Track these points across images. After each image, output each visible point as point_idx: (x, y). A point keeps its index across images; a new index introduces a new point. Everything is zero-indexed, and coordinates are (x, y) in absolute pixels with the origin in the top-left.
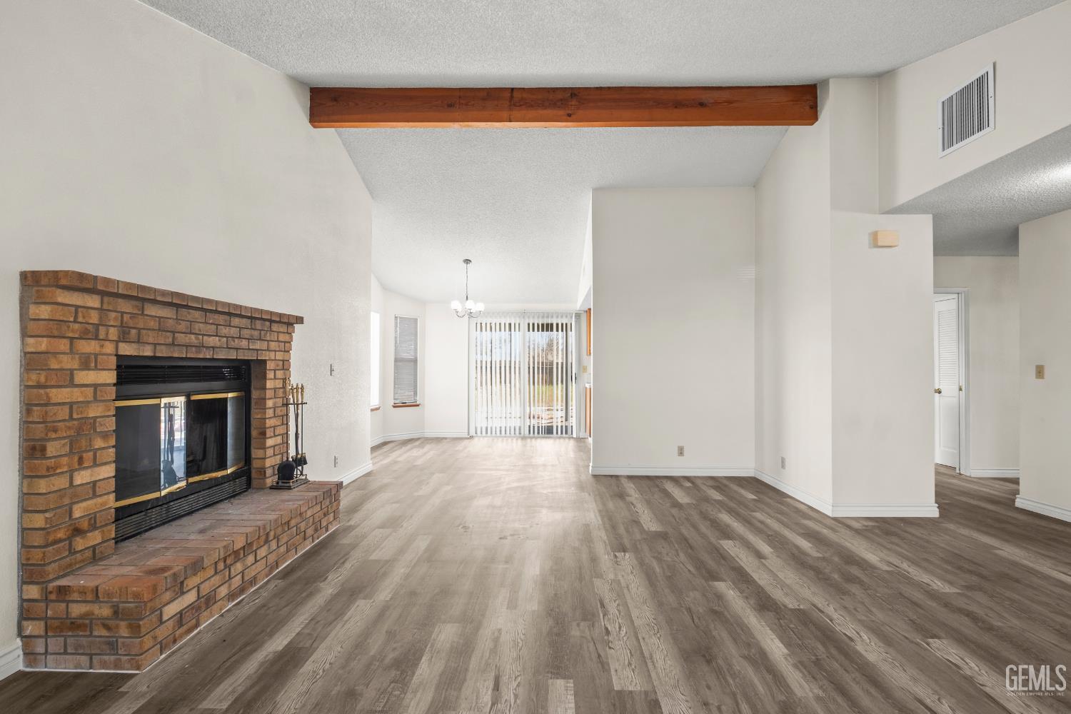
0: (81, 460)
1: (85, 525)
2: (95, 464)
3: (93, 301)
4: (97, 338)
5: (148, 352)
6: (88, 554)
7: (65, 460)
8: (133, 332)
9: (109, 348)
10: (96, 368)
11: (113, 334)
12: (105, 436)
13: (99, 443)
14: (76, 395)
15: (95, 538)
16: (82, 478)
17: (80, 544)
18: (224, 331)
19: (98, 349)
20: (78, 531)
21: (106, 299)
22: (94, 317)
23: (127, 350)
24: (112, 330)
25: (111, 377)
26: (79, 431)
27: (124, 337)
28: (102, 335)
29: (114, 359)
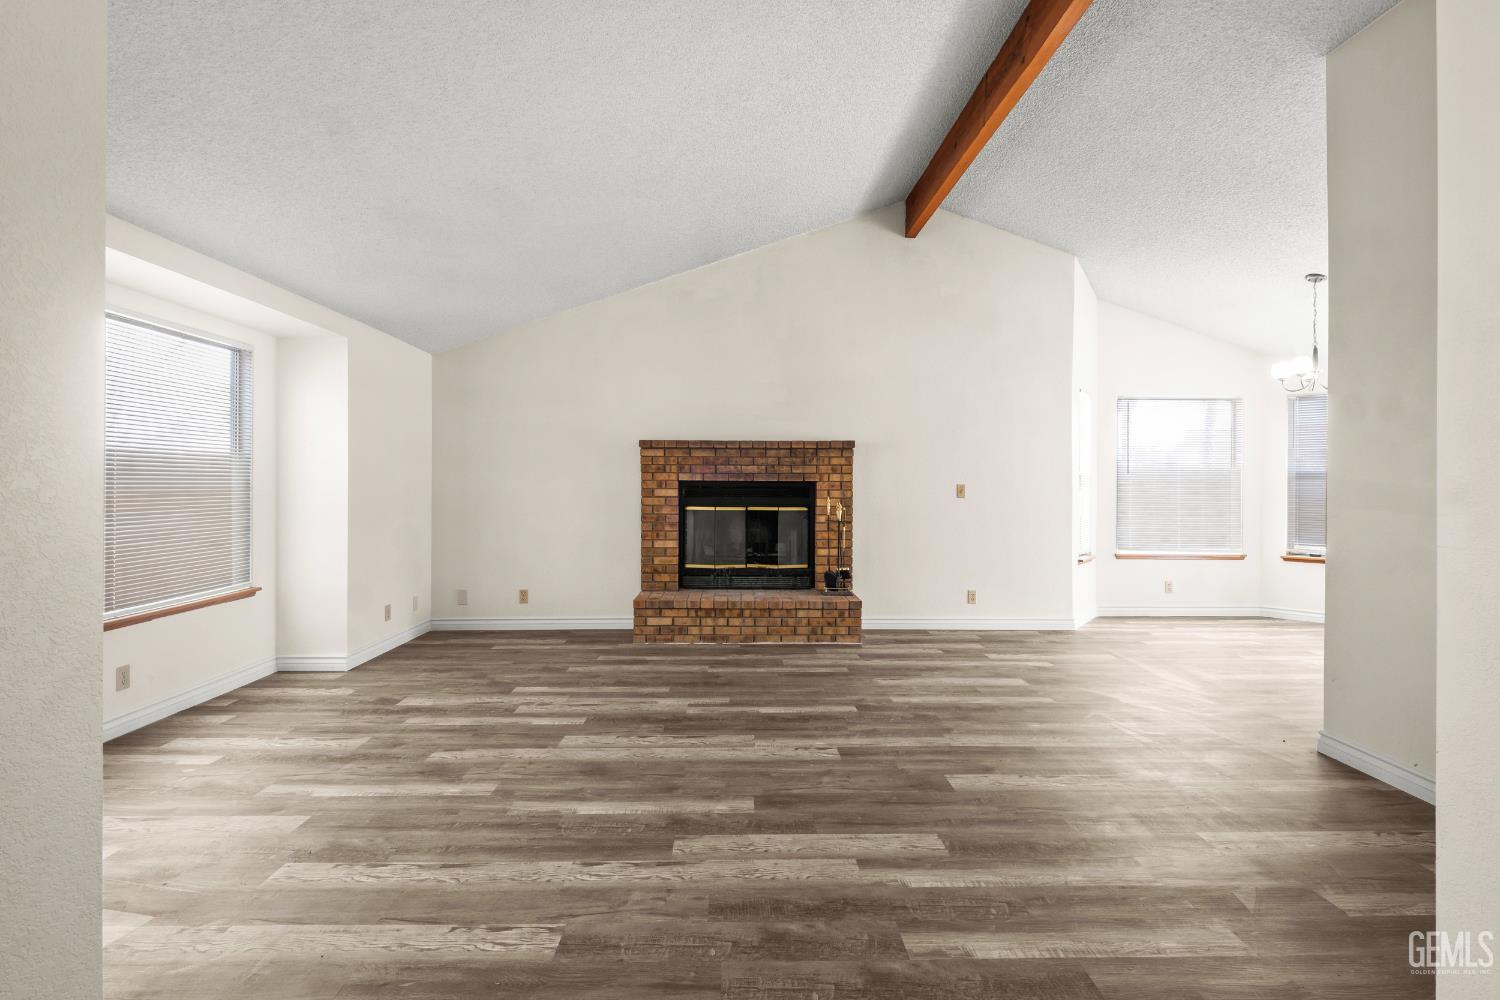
0: (658, 535)
1: (660, 570)
2: (666, 539)
3: (660, 453)
4: (665, 471)
5: (698, 478)
6: (662, 585)
7: (650, 533)
8: (687, 467)
9: (674, 477)
10: (666, 488)
11: (674, 468)
12: (672, 525)
13: (667, 528)
14: (656, 501)
15: (666, 578)
16: (659, 544)
17: (657, 578)
18: (760, 461)
19: (667, 478)
20: (656, 571)
21: (667, 451)
22: (662, 462)
23: (684, 477)
24: (673, 467)
25: (674, 493)
26: (657, 520)
27: (681, 469)
28: (668, 470)
29: (677, 483)
